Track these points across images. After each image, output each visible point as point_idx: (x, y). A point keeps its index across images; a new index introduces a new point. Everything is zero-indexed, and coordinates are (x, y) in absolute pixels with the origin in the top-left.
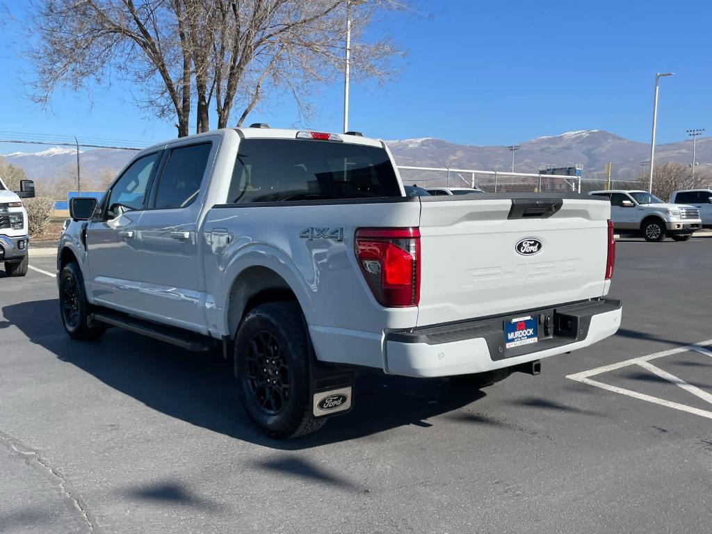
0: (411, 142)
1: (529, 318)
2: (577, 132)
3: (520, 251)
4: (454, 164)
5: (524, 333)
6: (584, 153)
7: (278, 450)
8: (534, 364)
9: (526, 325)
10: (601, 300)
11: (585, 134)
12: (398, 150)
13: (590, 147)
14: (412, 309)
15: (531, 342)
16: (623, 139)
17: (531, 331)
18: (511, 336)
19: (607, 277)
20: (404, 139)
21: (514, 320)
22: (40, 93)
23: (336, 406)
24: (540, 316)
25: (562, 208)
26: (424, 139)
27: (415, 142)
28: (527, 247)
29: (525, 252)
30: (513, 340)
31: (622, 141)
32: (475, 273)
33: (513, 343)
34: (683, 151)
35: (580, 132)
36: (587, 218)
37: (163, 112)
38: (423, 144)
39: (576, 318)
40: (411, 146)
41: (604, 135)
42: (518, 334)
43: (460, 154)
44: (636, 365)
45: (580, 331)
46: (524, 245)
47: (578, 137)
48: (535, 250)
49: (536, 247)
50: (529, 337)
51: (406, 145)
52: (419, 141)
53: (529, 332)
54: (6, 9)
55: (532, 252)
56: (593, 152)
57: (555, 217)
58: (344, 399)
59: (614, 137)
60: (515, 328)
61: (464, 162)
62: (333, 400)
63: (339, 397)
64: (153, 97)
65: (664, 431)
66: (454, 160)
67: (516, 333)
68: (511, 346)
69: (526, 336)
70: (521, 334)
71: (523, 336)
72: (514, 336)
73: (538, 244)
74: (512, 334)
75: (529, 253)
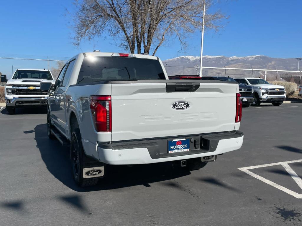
0: (250, 58)
1: (184, 139)
3: (175, 108)
4: (270, 67)
5: (181, 146)
7: (75, 191)
8: (182, 161)
9: (183, 143)
10: (234, 132)
12: (244, 61)
14: (109, 133)
15: (185, 151)
17: (186, 146)
19: (236, 121)
20: (246, 56)
21: (174, 140)
22: (76, 41)
23: (95, 174)
24: (191, 139)
25: (200, 87)
26: (257, 56)
27: (252, 57)
28: (179, 106)
29: (178, 108)
30: (173, 149)
32: (146, 118)
33: (173, 151)
36: (221, 92)
37: (127, 48)
38: (256, 58)
39: (209, 140)
40: (250, 59)
43: (274, 62)
44: (281, 165)
45: (211, 147)
46: (177, 105)
48: (185, 107)
50: (184, 148)
51: (248, 59)
52: (254, 56)
53: (184, 146)
54: (67, 9)
57: (196, 92)
58: (100, 171)
60: (175, 144)
61: (275, 66)
62: (94, 172)
63: (97, 171)
64: (123, 42)
65: (260, 199)
66: (271, 65)
68: (172, 152)
69: (183, 148)
70: (179, 147)
71: (180, 148)
72: (175, 147)
73: (186, 105)
74: (173, 147)
75: (181, 108)
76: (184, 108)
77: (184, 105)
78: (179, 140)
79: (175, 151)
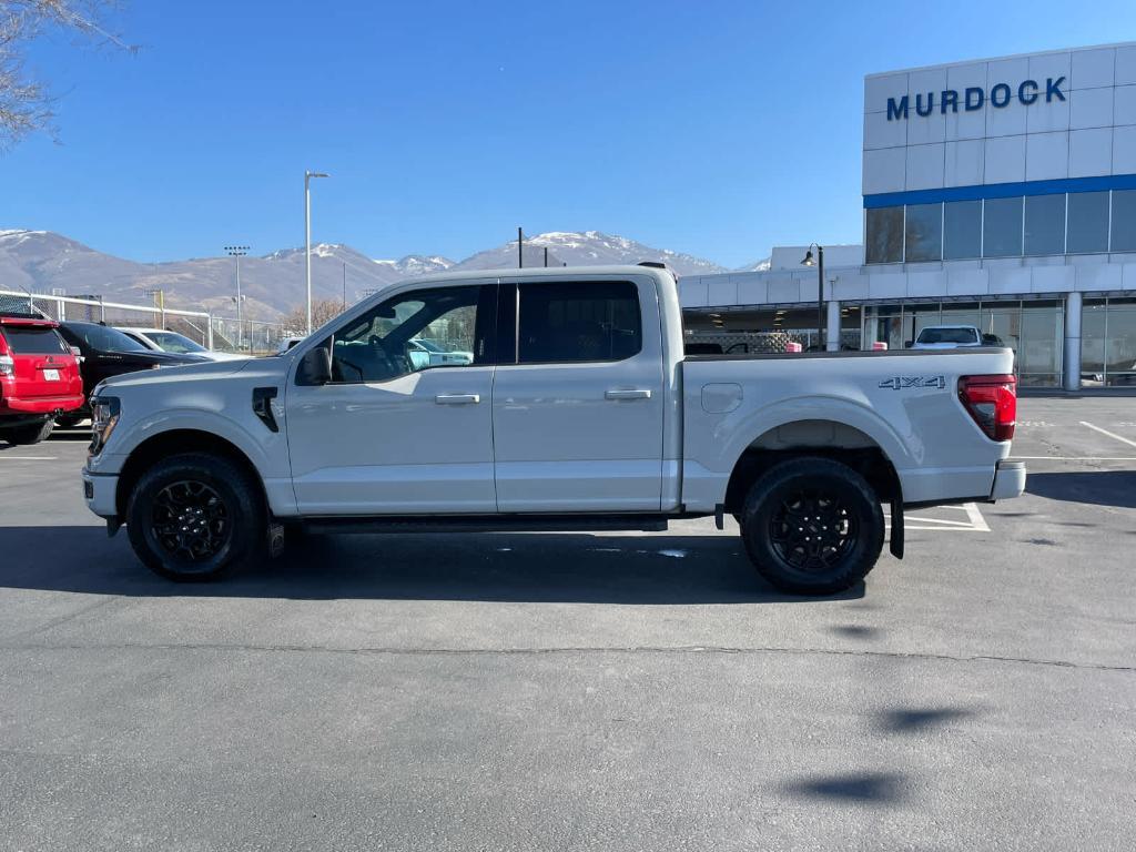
2: (8, 232)
6: (23, 269)
11: (23, 237)
13: (36, 259)
16: (91, 250)
31: (88, 254)
34: (187, 275)
35: (13, 231)
41: (55, 241)
47: (11, 240)
56: (41, 268)
59: (74, 244)
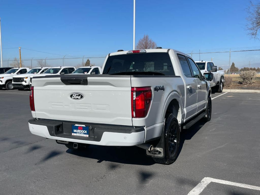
1: (84, 126)
3: (72, 98)
5: (82, 131)
14: (34, 112)
15: (85, 136)
17: (86, 132)
18: (75, 131)
21: (76, 125)
24: (89, 126)
28: (75, 96)
29: (74, 98)
30: (76, 133)
32: (53, 104)
36: (113, 86)
42: (78, 131)
45: (95, 137)
46: (73, 95)
49: (80, 97)
55: (78, 99)
60: (77, 128)
67: (78, 130)
68: (75, 135)
69: (83, 133)
70: (80, 131)
71: (81, 133)
72: (77, 131)
73: (80, 96)
74: (76, 130)
75: (76, 99)
76: (79, 99)
77: (79, 96)
78: (80, 125)
79: (77, 134)
